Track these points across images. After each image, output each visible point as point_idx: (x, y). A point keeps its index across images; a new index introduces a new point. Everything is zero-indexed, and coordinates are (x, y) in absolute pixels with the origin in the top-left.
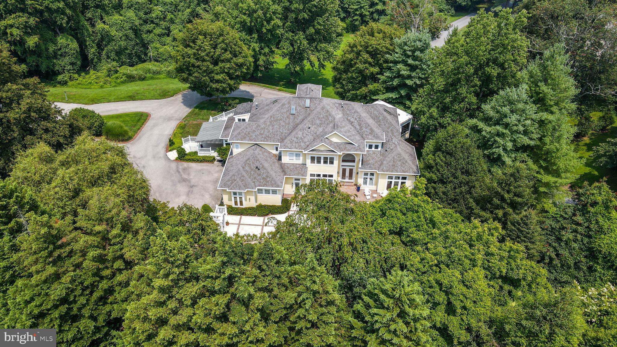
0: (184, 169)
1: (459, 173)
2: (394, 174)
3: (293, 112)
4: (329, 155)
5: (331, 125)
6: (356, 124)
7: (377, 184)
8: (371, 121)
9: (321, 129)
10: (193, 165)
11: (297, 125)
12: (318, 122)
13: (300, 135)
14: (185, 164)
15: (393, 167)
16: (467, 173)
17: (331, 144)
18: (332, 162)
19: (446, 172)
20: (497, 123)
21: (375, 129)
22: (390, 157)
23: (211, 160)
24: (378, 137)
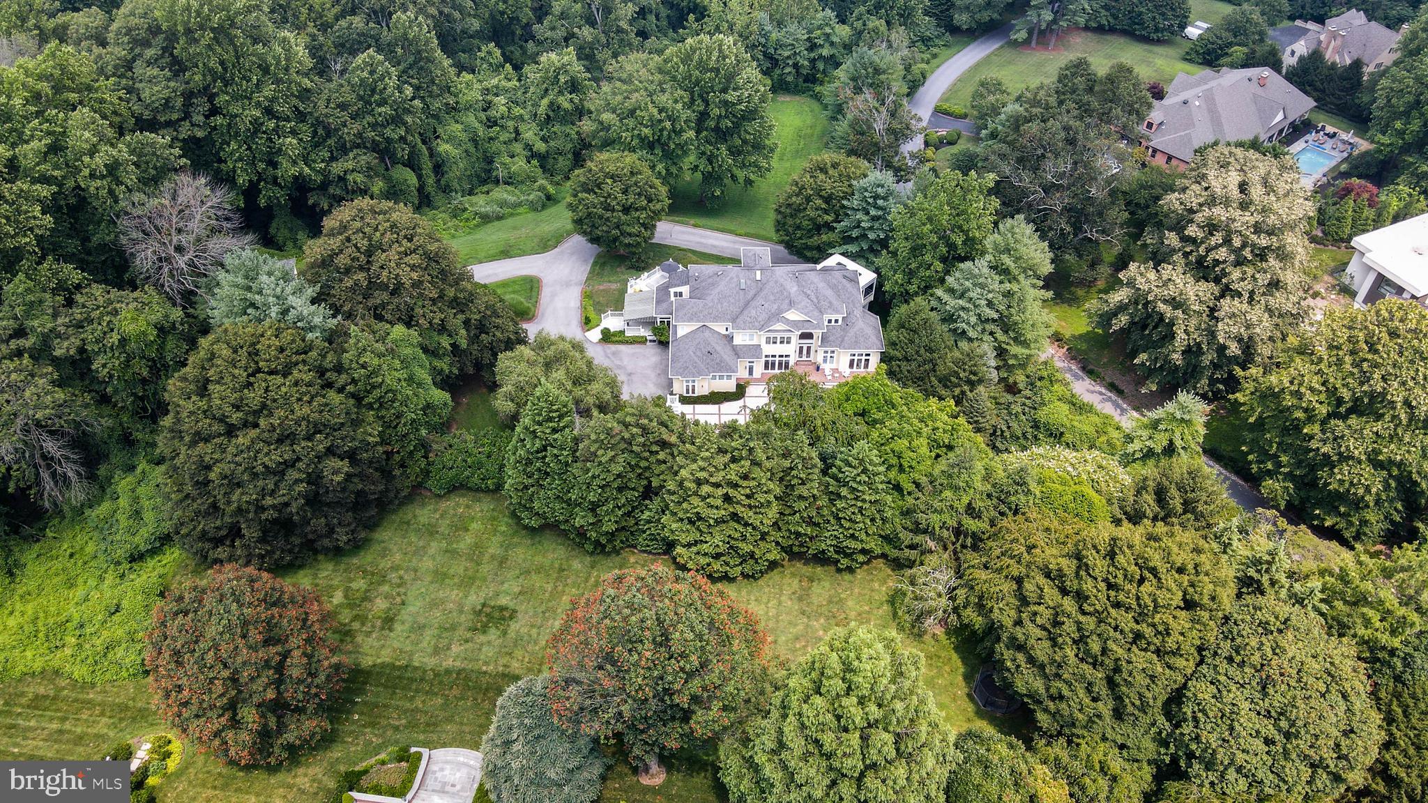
0: (614, 354)
1: (922, 351)
2: (857, 352)
3: (743, 286)
4: (786, 335)
5: (787, 301)
6: (813, 297)
7: (838, 362)
8: (829, 293)
9: (775, 307)
10: (622, 348)
11: (749, 302)
12: (772, 298)
13: (753, 313)
14: (613, 347)
15: (856, 344)
16: (930, 350)
17: (787, 321)
18: (788, 342)
19: (911, 350)
20: (962, 296)
21: (835, 302)
22: (852, 332)
23: (641, 341)
24: (837, 312)
